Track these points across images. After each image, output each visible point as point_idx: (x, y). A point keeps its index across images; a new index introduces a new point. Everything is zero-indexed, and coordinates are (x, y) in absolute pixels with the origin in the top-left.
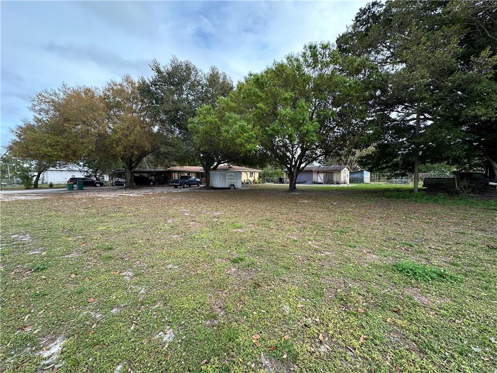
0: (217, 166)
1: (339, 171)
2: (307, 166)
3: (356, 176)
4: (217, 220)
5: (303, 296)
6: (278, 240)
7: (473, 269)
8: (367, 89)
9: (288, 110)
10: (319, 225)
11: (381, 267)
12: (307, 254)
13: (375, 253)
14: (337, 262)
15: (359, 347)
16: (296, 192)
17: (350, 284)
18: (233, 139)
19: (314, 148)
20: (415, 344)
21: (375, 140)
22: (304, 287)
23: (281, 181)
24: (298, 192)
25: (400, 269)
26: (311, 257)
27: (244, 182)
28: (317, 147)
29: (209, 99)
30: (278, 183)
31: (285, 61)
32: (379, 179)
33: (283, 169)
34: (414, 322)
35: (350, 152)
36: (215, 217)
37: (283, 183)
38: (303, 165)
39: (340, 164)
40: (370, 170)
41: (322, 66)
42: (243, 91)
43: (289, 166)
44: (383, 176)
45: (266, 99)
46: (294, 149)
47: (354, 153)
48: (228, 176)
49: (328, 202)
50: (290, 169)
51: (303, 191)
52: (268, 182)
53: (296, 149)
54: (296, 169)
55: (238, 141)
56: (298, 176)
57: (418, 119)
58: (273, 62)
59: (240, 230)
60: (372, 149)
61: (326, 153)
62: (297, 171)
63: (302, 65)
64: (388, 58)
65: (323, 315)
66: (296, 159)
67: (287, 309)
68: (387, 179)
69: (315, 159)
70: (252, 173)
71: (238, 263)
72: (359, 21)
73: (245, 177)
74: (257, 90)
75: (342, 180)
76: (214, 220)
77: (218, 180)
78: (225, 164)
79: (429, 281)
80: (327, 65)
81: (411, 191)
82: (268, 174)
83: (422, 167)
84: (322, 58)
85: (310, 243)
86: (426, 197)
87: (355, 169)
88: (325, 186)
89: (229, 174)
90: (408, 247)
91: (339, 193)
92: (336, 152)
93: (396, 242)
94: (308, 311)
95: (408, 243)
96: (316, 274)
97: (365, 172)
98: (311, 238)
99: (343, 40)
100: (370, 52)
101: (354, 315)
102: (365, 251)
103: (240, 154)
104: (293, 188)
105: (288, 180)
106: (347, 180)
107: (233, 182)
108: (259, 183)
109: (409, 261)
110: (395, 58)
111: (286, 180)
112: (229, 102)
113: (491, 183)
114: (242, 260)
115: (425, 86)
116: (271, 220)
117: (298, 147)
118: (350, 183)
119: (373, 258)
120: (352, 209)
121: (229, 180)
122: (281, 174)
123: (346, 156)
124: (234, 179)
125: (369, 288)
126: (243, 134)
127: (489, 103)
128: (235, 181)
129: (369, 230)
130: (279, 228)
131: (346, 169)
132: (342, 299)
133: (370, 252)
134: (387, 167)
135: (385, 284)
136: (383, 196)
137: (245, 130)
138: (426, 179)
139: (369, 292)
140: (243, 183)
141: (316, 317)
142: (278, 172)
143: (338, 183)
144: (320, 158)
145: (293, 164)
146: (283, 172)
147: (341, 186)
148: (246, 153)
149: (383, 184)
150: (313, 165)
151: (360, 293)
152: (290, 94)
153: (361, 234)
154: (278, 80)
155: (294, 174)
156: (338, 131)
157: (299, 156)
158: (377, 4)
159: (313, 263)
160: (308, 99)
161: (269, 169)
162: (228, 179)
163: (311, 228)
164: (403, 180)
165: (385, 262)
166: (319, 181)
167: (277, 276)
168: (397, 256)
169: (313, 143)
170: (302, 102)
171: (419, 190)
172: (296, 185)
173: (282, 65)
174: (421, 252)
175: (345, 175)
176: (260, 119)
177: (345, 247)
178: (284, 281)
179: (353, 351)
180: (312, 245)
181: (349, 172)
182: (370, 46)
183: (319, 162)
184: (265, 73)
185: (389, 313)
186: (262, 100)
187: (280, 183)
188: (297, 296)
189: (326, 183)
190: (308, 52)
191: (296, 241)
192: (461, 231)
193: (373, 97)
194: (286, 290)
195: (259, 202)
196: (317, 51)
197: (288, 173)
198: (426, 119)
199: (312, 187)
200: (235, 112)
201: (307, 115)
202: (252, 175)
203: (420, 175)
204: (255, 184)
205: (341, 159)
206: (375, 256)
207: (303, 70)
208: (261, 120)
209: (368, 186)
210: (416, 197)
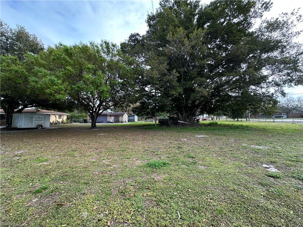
0: (22, 109)
1: (122, 115)
2: (104, 112)
3: (131, 118)
4: (18, 158)
5: (98, 200)
6: (80, 165)
7: (174, 158)
8: (135, 74)
9: (90, 75)
10: (110, 149)
11: (141, 167)
12: (102, 169)
13: (139, 159)
14: (120, 170)
15: (131, 218)
16: (96, 128)
17: (127, 181)
18: (42, 89)
19: (108, 101)
20: (155, 202)
21: (139, 100)
22: (99, 193)
23: (85, 121)
24: (97, 128)
25: (149, 165)
26: (105, 171)
27: (53, 122)
28: (110, 101)
29: (15, 50)
30: (83, 123)
31: (89, 45)
32: (142, 120)
33: (87, 114)
34: (155, 191)
35: (127, 105)
36: (17, 156)
37: (87, 123)
38: (101, 111)
39: (123, 112)
40: (137, 115)
41: (112, 55)
42: (53, 54)
43: (91, 111)
44: (143, 118)
45: (74, 65)
46: (95, 101)
47: (130, 106)
48: (36, 118)
49: (116, 134)
50: (92, 114)
51: (101, 128)
52: (75, 122)
53: (96, 101)
54: (96, 114)
55: (48, 91)
56: (98, 118)
57: (155, 92)
58: (80, 42)
59: (45, 163)
60: (138, 104)
61: (115, 105)
62: (97, 115)
63: (100, 51)
64: (144, 62)
65: (111, 207)
66: (96, 107)
67: (85, 214)
68: (145, 119)
69: (109, 108)
70: (60, 116)
71: (41, 192)
72: (131, 39)
73: (53, 119)
74: (67, 57)
75: (124, 120)
76: (14, 159)
77: (23, 122)
78: (33, 108)
79: (160, 168)
80: (115, 56)
81: (154, 125)
82: (75, 117)
83: (158, 114)
84: (112, 51)
85: (104, 161)
86: (160, 128)
87: (130, 114)
88: (114, 124)
89: (37, 116)
90: (153, 153)
91: (122, 128)
92: (121, 105)
93: (148, 151)
94: (100, 209)
95: (153, 151)
96: (107, 181)
97: (135, 116)
98: (105, 158)
99: (123, 45)
100: (136, 57)
101: (128, 199)
102: (135, 160)
103: (49, 101)
104: (94, 126)
105: (91, 121)
106: (126, 120)
107: (40, 123)
108: (67, 123)
109: (154, 160)
110: (147, 62)
111: (89, 121)
112: (39, 59)
113: (179, 121)
114: (45, 189)
115: (157, 79)
116: (75, 151)
117: (97, 100)
118: (128, 122)
119: (139, 163)
120: (129, 136)
121: (36, 122)
122: (86, 117)
123: (126, 107)
124: (42, 120)
125: (136, 180)
126: (52, 86)
127: (176, 90)
128: (43, 122)
129: (137, 147)
130: (83, 155)
131: (126, 114)
132: (122, 192)
133: (137, 160)
134: (145, 114)
135: (143, 175)
136: (143, 128)
137: (54, 83)
138: (159, 119)
139: (136, 182)
140: (51, 124)
141: (106, 211)
142: (83, 115)
143: (122, 122)
144: (111, 107)
145: (94, 110)
146: (87, 115)
147: (123, 124)
148: (55, 101)
149: (143, 122)
150: (108, 111)
151: (132, 184)
152: (92, 66)
153: (133, 150)
154: (84, 55)
155: (95, 116)
156: (122, 93)
157: (98, 106)
158: (139, 35)
159: (106, 175)
160: (104, 72)
161: (76, 113)
162: (35, 120)
163: (105, 152)
164: (151, 120)
165: (143, 163)
166: (111, 121)
167: (78, 192)
168: (149, 159)
169: (106, 98)
170: (100, 72)
171: (157, 125)
172: (96, 124)
173: (87, 47)
174: (158, 155)
175: (125, 117)
176: (68, 78)
177: (125, 159)
178: (84, 194)
179: (127, 222)
180: (105, 163)
181: (127, 116)
182: (136, 53)
183: (111, 110)
184: (73, 47)
185: (145, 191)
186: (70, 65)
187: (84, 123)
188: (94, 201)
189: (115, 122)
190: (104, 45)
191: (95, 162)
192: (171, 142)
193: (138, 78)
194: (85, 200)
195: (66, 138)
196: (109, 46)
197: (91, 116)
198: (158, 93)
199: (107, 125)
200: (44, 68)
201: (103, 81)
202: (60, 117)
203: (157, 118)
204: (63, 124)
205: (123, 109)
206: (139, 161)
207: (101, 54)
208: (70, 78)
209: (137, 123)
210: (156, 128)
